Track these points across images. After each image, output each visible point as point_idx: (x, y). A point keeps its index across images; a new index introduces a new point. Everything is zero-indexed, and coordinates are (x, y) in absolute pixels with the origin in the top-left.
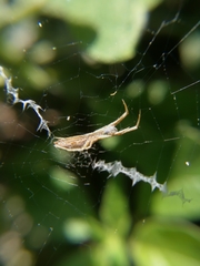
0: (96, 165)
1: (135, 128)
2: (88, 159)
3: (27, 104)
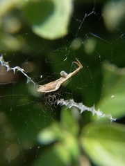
3: (16, 69)
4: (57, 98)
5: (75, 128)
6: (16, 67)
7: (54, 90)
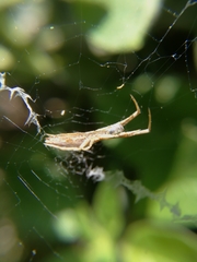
0: (92, 173)
1: (147, 131)
2: (82, 165)
3: (16, 92)
4: (89, 162)
5: (115, 224)
6: (18, 89)
7: (76, 149)
